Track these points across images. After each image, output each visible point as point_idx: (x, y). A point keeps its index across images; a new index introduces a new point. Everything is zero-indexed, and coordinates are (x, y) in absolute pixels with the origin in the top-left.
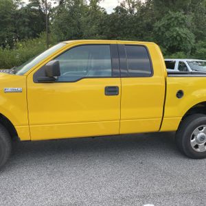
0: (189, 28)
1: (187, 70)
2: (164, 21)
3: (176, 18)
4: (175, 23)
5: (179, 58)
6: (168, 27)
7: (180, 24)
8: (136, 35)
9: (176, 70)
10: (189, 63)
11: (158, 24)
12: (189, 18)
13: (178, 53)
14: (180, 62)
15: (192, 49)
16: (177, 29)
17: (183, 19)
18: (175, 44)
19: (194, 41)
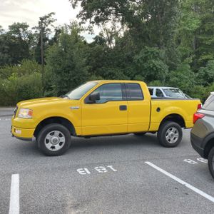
0: (163, 60)
1: (163, 96)
2: (142, 55)
3: (152, 52)
4: (151, 56)
5: (156, 86)
6: (145, 59)
7: (155, 58)
8: (118, 66)
9: (154, 95)
10: (164, 90)
11: (137, 57)
12: (163, 52)
13: (155, 81)
14: (157, 90)
15: (167, 78)
16: (153, 61)
17: (157, 53)
18: (152, 73)
19: (167, 71)
